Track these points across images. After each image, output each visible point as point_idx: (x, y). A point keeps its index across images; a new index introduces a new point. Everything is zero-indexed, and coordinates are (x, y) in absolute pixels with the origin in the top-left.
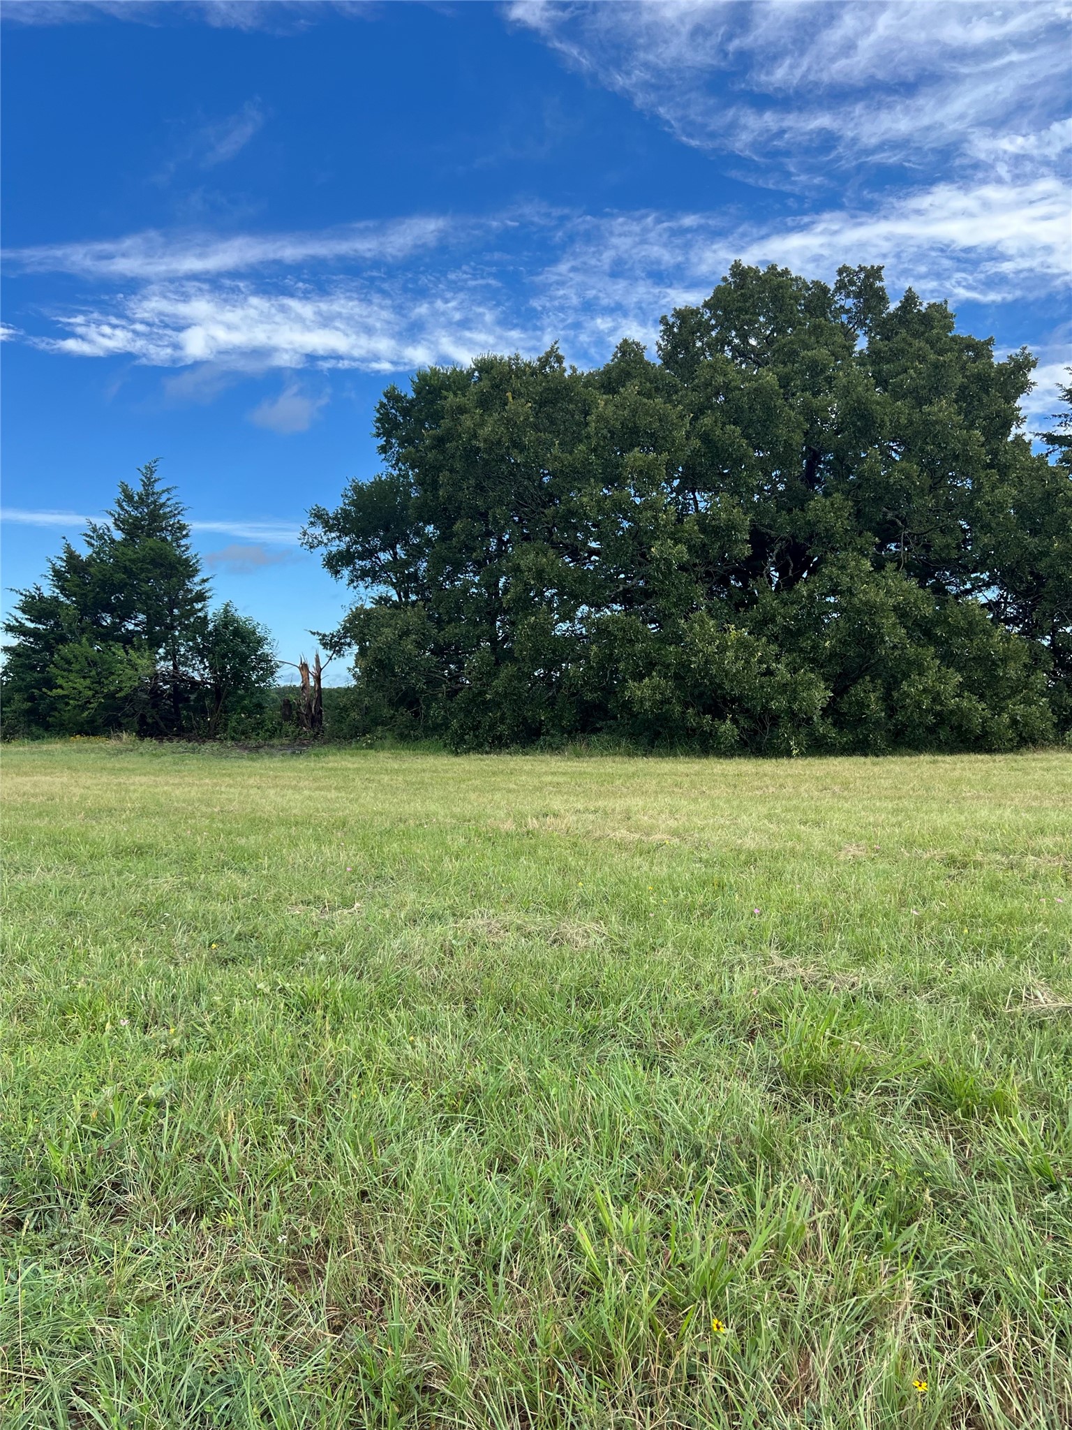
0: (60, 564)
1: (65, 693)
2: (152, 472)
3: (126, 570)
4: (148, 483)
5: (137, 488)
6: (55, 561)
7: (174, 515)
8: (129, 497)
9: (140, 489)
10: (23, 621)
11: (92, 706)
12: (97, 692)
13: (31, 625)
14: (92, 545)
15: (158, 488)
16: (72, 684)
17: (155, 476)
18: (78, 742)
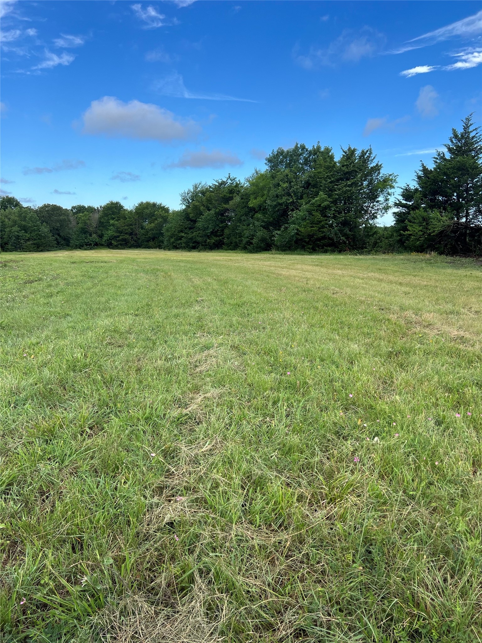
0: (421, 174)
1: (411, 233)
2: (469, 121)
3: (445, 174)
4: (466, 128)
5: (460, 131)
6: (418, 172)
7: (478, 142)
8: (456, 136)
9: (462, 131)
10: (401, 201)
11: (421, 239)
12: (425, 233)
13: (404, 202)
14: (437, 162)
15: (471, 129)
16: (414, 229)
17: (470, 122)
18: (414, 256)
